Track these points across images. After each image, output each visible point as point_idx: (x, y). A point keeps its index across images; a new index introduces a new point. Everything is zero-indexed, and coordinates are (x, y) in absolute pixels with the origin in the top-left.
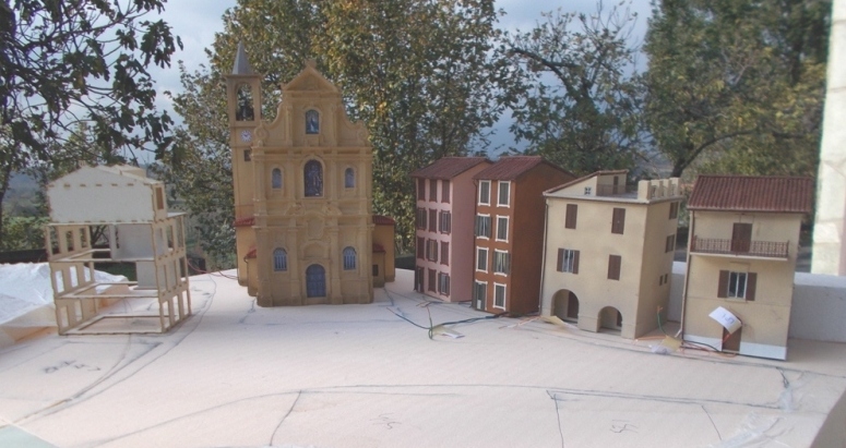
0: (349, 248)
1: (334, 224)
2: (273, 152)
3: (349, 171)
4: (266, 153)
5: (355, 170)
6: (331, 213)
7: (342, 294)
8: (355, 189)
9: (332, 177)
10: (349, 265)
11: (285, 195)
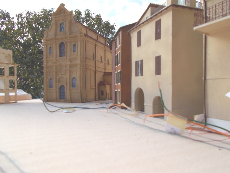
0: (74, 78)
1: (68, 67)
2: (49, 40)
3: (75, 45)
4: (46, 41)
5: (76, 44)
6: (67, 63)
7: (71, 98)
8: (76, 52)
9: (68, 49)
10: (74, 85)
11: (53, 57)
